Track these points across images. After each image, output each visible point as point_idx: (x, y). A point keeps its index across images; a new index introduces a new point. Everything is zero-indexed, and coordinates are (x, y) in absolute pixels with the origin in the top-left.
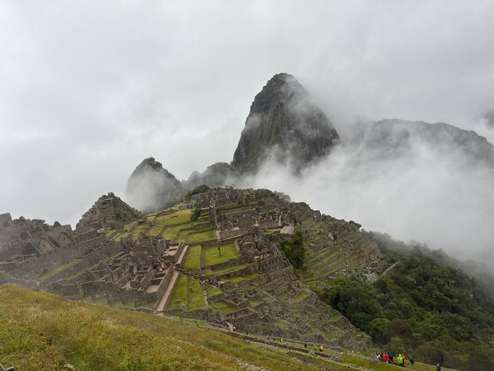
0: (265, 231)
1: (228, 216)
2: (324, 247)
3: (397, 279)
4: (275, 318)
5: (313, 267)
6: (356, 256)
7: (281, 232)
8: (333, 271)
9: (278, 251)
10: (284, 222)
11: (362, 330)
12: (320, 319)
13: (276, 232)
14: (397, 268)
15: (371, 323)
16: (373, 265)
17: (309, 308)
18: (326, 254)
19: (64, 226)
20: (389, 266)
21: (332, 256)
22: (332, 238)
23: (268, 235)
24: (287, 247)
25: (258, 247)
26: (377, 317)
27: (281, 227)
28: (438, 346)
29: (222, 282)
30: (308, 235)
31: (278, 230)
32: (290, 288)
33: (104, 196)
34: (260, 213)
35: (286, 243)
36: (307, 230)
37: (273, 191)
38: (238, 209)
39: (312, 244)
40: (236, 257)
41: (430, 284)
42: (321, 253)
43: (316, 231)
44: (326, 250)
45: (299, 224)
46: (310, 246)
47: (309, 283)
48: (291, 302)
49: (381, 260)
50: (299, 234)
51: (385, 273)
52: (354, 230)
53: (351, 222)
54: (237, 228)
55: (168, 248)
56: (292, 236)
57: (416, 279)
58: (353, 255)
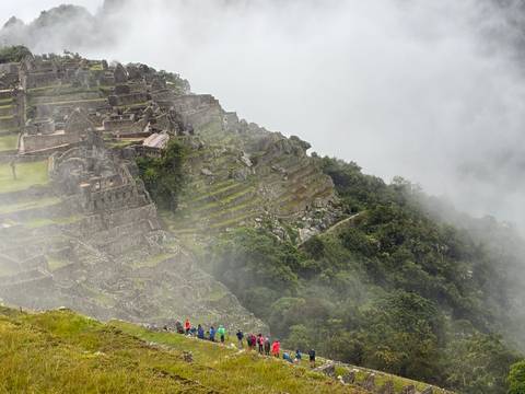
0: (115, 141)
1: (49, 109)
2: (230, 177)
3: (348, 240)
4: (97, 290)
5: (200, 209)
6: (289, 198)
7: (144, 144)
8: (236, 220)
9: (130, 176)
10: (156, 126)
11: (257, 316)
12: (184, 295)
13: (134, 143)
14: (357, 221)
15: (273, 304)
16: (317, 215)
17: (168, 276)
18: (231, 190)
20: (344, 218)
21: (242, 194)
22: (248, 162)
23: (117, 148)
24: (151, 171)
25: (96, 167)
26: (287, 296)
27: (147, 135)
28: (362, 340)
30: (201, 155)
31: (140, 140)
32: (144, 242)
34: (114, 108)
35: (150, 163)
36: (201, 146)
37: (158, 70)
38: (72, 97)
39: (206, 171)
40: (44, 183)
41: (402, 250)
42: (221, 187)
43: (220, 148)
44: (232, 183)
45: (187, 133)
46: (202, 174)
47: (183, 236)
48: (137, 265)
49: (335, 206)
51: (332, 228)
52: (296, 152)
53: (293, 138)
54: (62, 132)
56: (163, 152)
57: (382, 241)
58: (284, 195)
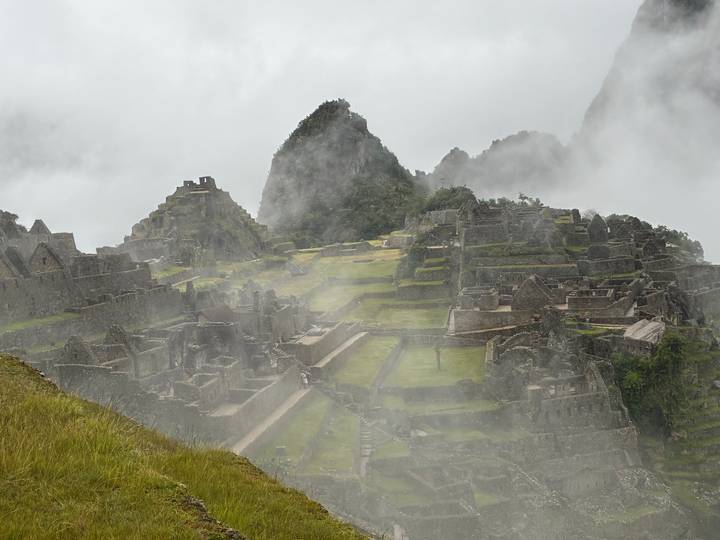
0: (581, 327)
1: (492, 275)
5: (708, 444)
7: (626, 335)
9: (601, 381)
10: (645, 309)
13: (610, 331)
19: (57, 236)
23: (584, 337)
24: (633, 375)
25: (553, 363)
27: (632, 321)
29: (422, 434)
31: (619, 327)
32: (614, 483)
33: (189, 185)
34: (585, 278)
35: (633, 365)
36: (715, 345)
37: (655, 226)
40: (477, 380)
45: (693, 322)
46: (714, 387)
47: (679, 482)
50: (674, 345)
54: (507, 309)
55: (310, 327)
56: (654, 349)
